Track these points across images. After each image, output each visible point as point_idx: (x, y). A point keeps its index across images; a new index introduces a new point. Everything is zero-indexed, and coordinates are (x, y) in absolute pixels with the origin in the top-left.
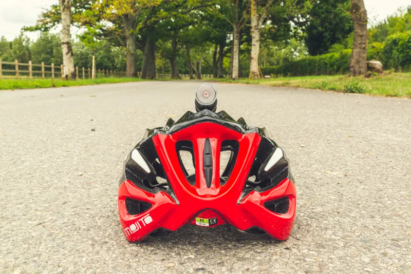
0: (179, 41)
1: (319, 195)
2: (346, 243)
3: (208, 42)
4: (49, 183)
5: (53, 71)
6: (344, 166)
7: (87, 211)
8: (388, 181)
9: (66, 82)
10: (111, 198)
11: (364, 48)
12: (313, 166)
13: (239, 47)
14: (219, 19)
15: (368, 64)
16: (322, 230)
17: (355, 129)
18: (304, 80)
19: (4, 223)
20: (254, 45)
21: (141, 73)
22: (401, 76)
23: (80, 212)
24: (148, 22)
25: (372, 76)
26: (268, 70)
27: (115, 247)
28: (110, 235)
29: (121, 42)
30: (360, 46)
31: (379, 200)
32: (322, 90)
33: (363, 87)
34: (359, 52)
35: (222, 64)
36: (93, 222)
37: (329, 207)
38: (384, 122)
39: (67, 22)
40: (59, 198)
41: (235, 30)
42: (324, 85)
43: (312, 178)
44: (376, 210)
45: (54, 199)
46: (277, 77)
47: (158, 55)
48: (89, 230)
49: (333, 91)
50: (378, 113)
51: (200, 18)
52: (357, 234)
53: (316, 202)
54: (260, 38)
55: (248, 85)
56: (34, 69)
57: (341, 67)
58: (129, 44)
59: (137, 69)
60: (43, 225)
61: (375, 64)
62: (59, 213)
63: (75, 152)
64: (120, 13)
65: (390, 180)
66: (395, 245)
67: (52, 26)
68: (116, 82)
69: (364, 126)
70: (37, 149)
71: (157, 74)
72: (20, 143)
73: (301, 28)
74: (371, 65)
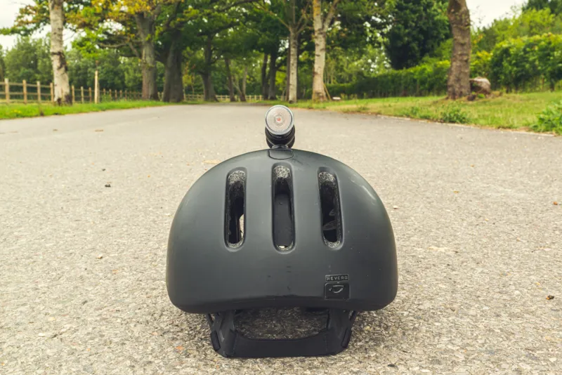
0: (214, 49)
1: (425, 283)
2: (468, 355)
3: (254, 51)
4: (59, 272)
5: (39, 91)
6: (452, 237)
7: (116, 315)
8: (513, 261)
9: (58, 109)
10: (147, 293)
11: (466, 61)
12: (412, 238)
13: (298, 59)
14: (269, 19)
15: (472, 83)
16: (434, 337)
17: (461, 180)
18: (387, 104)
19: (5, 336)
20: (318, 56)
21: (163, 93)
22: (514, 99)
23: (108, 317)
24: (172, 23)
25: (477, 98)
26: (336, 89)
27: (163, 369)
28: (153, 350)
29: (135, 51)
30: (460, 58)
31: (504, 289)
32: (411, 118)
33: (466, 115)
34: (460, 66)
35: (274, 81)
36: (127, 332)
37: (440, 301)
38: (498, 170)
39: (58, 24)
40: (76, 295)
41: (292, 34)
42: (414, 111)
43: (413, 256)
44: (501, 305)
45: (69, 297)
46: (349, 99)
47: (186, 68)
48: (125, 344)
49: (425, 121)
50: (489, 155)
51: (243, 17)
52: (480, 342)
53: (422, 295)
54: (326, 45)
55: (311, 110)
56: (12, 88)
57: (435, 85)
58: (145, 55)
59: (158, 89)
60: (60, 337)
61: (481, 82)
62: (79, 318)
63: (87, 221)
64: (132, 10)
65: (514, 258)
66: (531, 358)
67: (35, 28)
68: (128, 108)
69: (472, 176)
70: (33, 217)
71: (185, 95)
72: (8, 208)
73: (380, 32)
74: (475, 83)
